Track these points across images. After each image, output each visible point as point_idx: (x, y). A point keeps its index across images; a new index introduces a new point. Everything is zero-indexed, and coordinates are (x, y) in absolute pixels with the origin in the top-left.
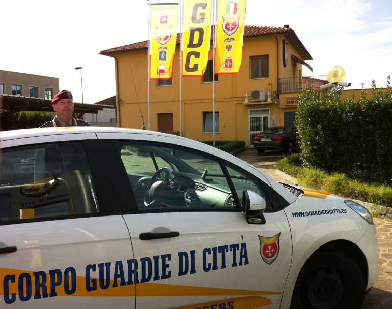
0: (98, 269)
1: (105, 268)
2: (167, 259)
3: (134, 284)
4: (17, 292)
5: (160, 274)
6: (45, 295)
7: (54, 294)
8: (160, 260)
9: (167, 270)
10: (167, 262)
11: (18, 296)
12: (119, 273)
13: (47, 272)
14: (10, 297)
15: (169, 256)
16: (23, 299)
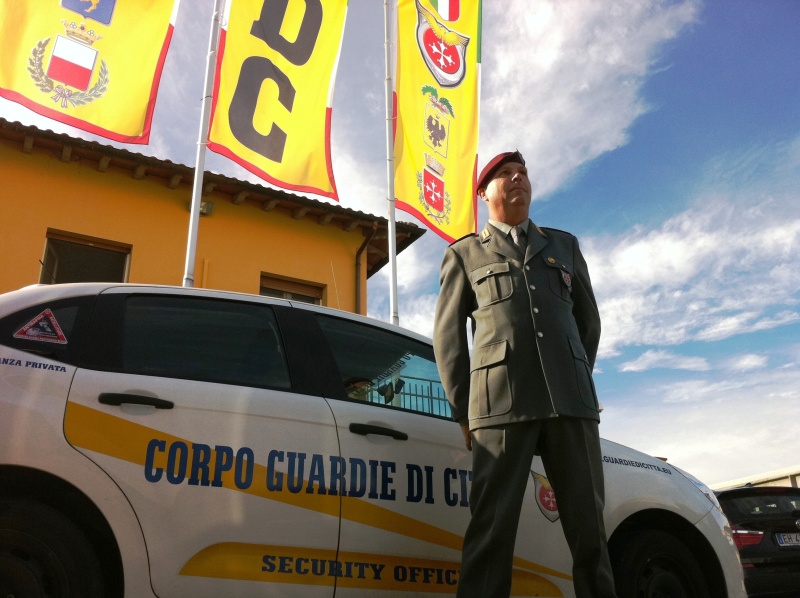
0: (286, 459)
1: (297, 460)
2: (389, 469)
3: (338, 497)
4: (165, 467)
5: (379, 491)
6: (205, 483)
7: (218, 483)
8: (379, 469)
9: (390, 487)
10: (390, 475)
11: (165, 474)
12: (316, 473)
13: (213, 447)
14: (154, 472)
15: (393, 466)
16: (172, 480)
